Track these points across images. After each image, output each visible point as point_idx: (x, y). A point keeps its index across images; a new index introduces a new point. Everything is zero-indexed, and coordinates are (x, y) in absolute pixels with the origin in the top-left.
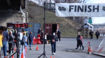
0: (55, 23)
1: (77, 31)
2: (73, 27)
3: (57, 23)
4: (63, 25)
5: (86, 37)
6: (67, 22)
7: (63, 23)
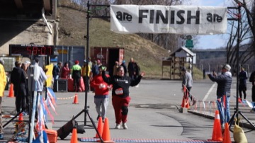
0: (114, 46)
1: (161, 63)
2: (153, 56)
3: (119, 46)
4: (133, 50)
5: (179, 78)
6: (141, 44)
7: (132, 46)
